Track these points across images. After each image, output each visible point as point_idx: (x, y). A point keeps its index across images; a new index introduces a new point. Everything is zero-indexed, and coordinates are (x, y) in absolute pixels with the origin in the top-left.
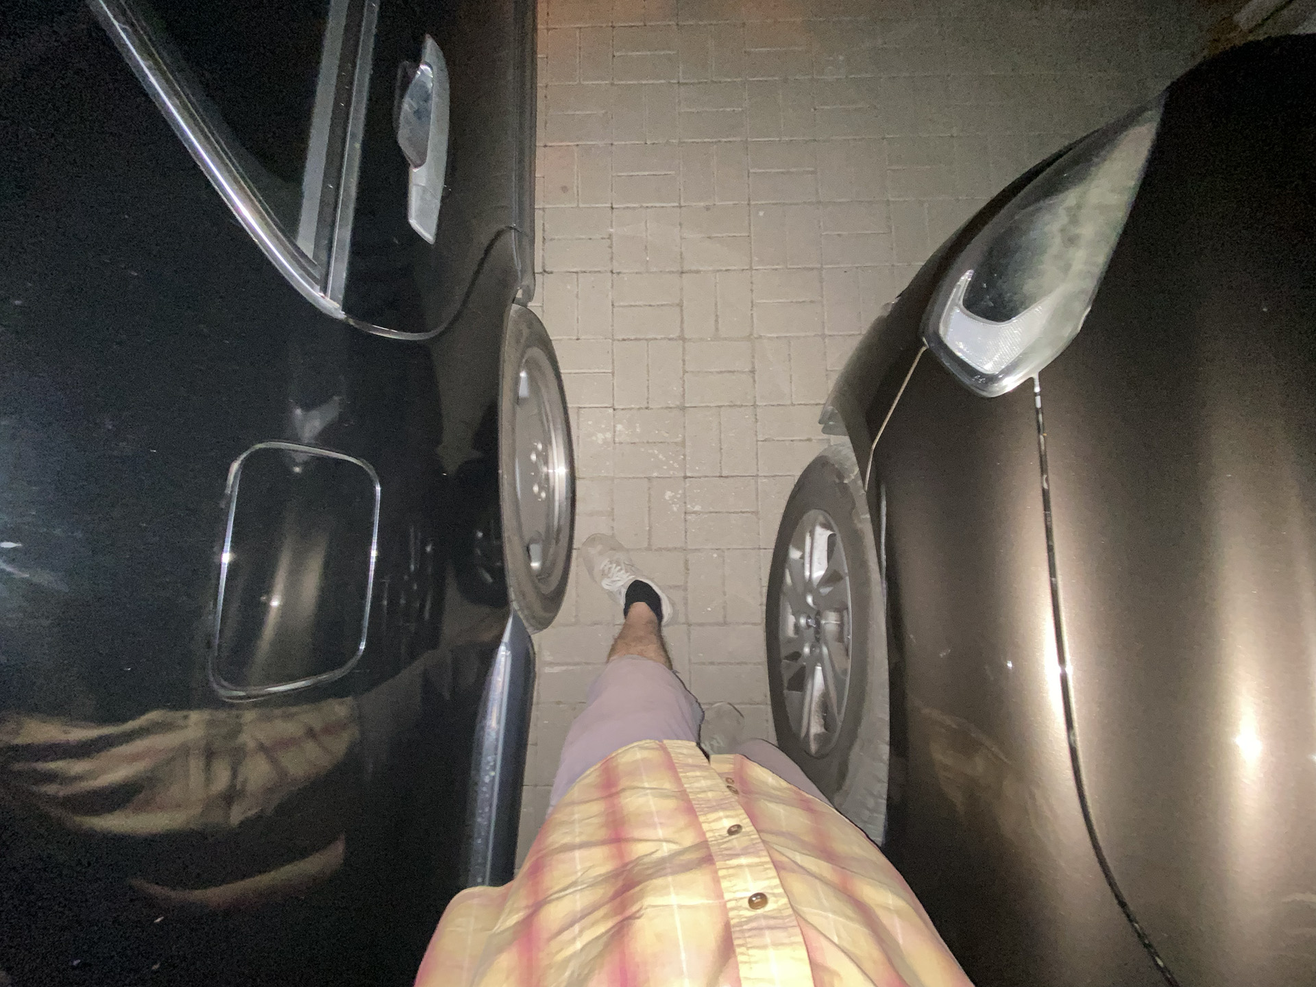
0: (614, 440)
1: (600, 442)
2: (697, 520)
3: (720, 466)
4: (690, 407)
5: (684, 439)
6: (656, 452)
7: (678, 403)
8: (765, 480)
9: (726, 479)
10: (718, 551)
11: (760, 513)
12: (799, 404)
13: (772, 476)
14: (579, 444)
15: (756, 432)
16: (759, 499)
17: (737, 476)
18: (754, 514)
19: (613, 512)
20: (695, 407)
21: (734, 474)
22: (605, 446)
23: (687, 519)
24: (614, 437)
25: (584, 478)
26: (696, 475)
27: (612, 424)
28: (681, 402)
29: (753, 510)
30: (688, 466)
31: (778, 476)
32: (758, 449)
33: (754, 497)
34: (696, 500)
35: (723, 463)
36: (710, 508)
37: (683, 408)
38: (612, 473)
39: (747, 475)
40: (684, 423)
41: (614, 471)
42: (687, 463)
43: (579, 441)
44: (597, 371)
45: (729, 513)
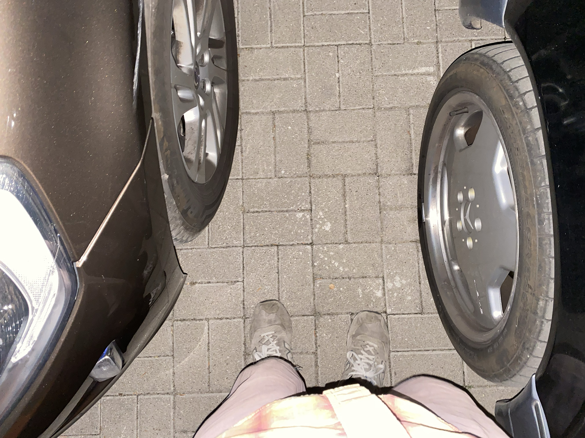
0: (383, 280)
1: (397, 278)
2: (300, 204)
3: (278, 255)
4: (308, 315)
5: (314, 282)
6: (341, 269)
7: (321, 320)
8: (235, 243)
9: (273, 243)
10: (280, 176)
11: (241, 212)
12: (202, 320)
13: (229, 247)
14: (419, 277)
15: (244, 291)
16: (242, 224)
17: (262, 246)
18: (247, 211)
19: (380, 209)
20: (304, 316)
21: (265, 248)
22: (392, 273)
23: (309, 204)
24: (384, 283)
25: (410, 241)
26: (302, 247)
27: (387, 297)
28: (318, 320)
29: (248, 214)
30: (310, 255)
31: (224, 248)
32: (242, 273)
33: (247, 227)
34: (302, 223)
35: (276, 258)
36: (288, 215)
37: (316, 314)
38: (383, 247)
39: (253, 248)
40: (314, 299)
41: (382, 249)
42: (310, 258)
43: (419, 279)
44: (406, 354)
45: (270, 211)
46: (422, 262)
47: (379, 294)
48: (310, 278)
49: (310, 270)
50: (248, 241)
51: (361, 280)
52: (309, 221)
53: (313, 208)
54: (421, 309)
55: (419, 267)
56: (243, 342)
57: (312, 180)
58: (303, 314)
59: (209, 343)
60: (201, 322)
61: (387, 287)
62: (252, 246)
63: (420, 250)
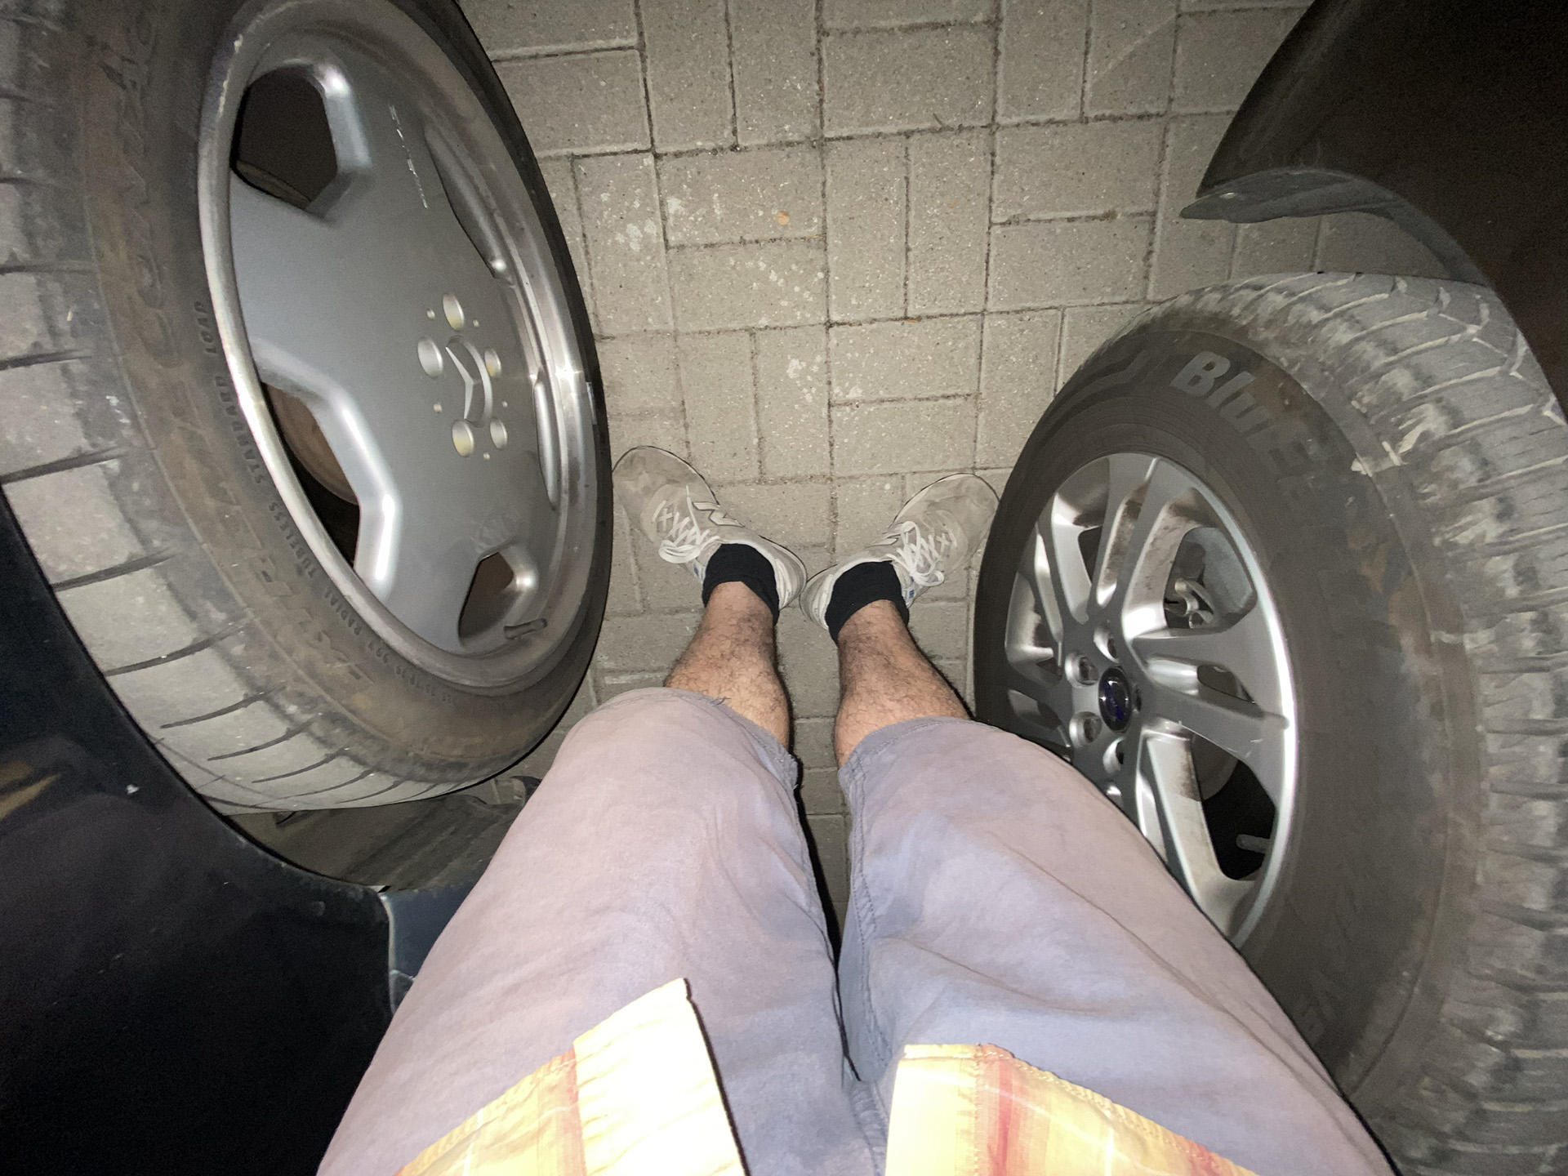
0: (666, 240)
1: (635, 247)
2: (853, 418)
3: (905, 294)
4: (838, 139)
5: (825, 228)
6: (762, 266)
7: (807, 129)
8: (1001, 322)
9: (915, 324)
10: (894, 478)
11: (983, 396)
12: (1098, 119)
13: (1017, 312)
14: (587, 253)
15: (991, 200)
16: (984, 366)
17: (942, 315)
18: (970, 398)
19: (684, 410)
20: (849, 138)
21: (935, 311)
22: (649, 258)
23: (833, 418)
24: (665, 233)
25: (614, 338)
26: (851, 317)
27: (656, 196)
28: (815, 126)
29: (967, 391)
30: (834, 297)
31: (1029, 309)
32: (992, 247)
33: (973, 361)
34: (851, 375)
35: (911, 286)
36: (881, 392)
37: (820, 144)
38: (671, 324)
39: (962, 311)
40: (824, 184)
41: (674, 317)
42: (832, 290)
43: (586, 246)
44: (601, 43)
45: (920, 400)
46: (586, 290)
47: (674, 205)
48: (834, 240)
49: (833, 259)
50: (973, 326)
51: (716, 238)
52: (834, 381)
53: (825, 411)
54: (575, 170)
55: (591, 278)
56: (1002, 57)
57: (827, 471)
58: (851, 142)
59: (1086, 53)
60: (1100, 113)
61: (656, 223)
62: (965, 314)
63: (591, 317)
